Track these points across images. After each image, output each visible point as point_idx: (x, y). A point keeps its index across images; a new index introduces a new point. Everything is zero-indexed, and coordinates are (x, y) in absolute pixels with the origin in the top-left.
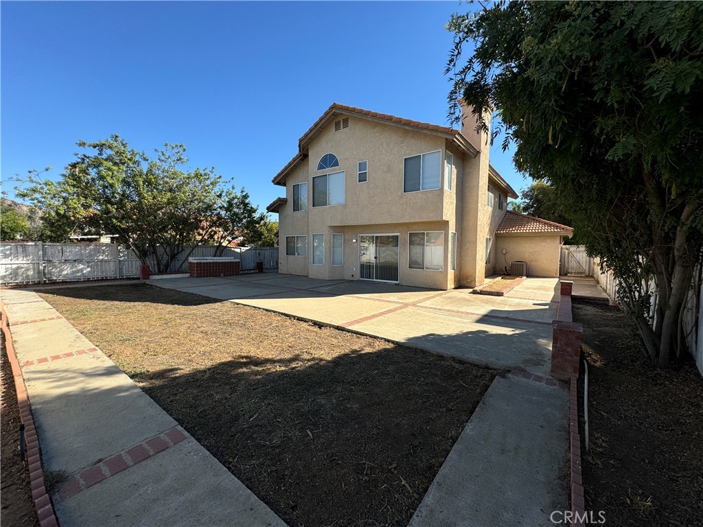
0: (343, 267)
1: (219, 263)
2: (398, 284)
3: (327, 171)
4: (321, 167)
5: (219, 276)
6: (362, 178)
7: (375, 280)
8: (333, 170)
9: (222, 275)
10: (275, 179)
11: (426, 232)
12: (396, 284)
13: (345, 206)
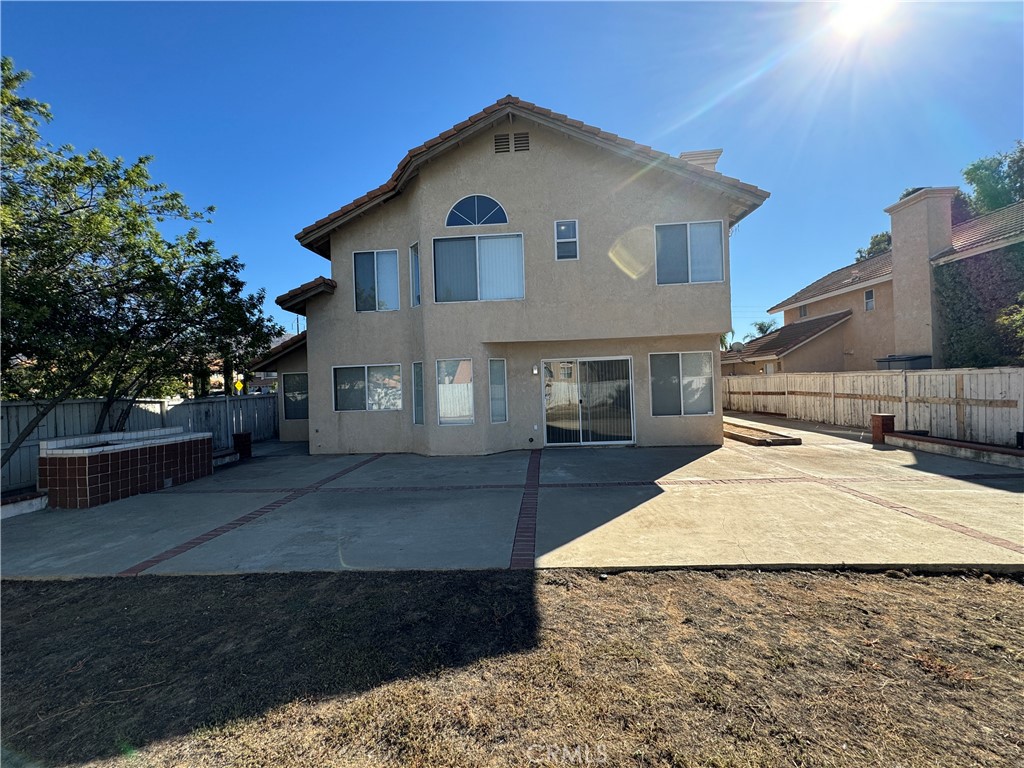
0: (508, 425)
1: (160, 448)
2: (633, 446)
3: (474, 229)
4: (453, 220)
5: (161, 486)
6: (567, 251)
7: (582, 443)
8: (494, 230)
9: (168, 482)
10: (307, 232)
11: (680, 353)
12: (627, 446)
13: (525, 302)
